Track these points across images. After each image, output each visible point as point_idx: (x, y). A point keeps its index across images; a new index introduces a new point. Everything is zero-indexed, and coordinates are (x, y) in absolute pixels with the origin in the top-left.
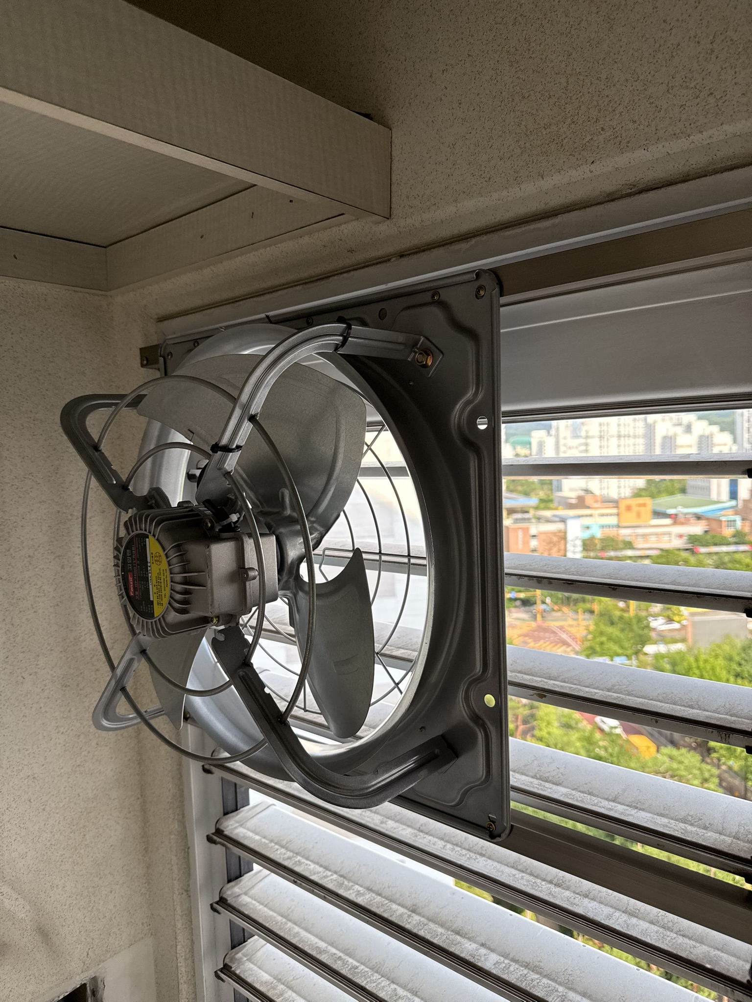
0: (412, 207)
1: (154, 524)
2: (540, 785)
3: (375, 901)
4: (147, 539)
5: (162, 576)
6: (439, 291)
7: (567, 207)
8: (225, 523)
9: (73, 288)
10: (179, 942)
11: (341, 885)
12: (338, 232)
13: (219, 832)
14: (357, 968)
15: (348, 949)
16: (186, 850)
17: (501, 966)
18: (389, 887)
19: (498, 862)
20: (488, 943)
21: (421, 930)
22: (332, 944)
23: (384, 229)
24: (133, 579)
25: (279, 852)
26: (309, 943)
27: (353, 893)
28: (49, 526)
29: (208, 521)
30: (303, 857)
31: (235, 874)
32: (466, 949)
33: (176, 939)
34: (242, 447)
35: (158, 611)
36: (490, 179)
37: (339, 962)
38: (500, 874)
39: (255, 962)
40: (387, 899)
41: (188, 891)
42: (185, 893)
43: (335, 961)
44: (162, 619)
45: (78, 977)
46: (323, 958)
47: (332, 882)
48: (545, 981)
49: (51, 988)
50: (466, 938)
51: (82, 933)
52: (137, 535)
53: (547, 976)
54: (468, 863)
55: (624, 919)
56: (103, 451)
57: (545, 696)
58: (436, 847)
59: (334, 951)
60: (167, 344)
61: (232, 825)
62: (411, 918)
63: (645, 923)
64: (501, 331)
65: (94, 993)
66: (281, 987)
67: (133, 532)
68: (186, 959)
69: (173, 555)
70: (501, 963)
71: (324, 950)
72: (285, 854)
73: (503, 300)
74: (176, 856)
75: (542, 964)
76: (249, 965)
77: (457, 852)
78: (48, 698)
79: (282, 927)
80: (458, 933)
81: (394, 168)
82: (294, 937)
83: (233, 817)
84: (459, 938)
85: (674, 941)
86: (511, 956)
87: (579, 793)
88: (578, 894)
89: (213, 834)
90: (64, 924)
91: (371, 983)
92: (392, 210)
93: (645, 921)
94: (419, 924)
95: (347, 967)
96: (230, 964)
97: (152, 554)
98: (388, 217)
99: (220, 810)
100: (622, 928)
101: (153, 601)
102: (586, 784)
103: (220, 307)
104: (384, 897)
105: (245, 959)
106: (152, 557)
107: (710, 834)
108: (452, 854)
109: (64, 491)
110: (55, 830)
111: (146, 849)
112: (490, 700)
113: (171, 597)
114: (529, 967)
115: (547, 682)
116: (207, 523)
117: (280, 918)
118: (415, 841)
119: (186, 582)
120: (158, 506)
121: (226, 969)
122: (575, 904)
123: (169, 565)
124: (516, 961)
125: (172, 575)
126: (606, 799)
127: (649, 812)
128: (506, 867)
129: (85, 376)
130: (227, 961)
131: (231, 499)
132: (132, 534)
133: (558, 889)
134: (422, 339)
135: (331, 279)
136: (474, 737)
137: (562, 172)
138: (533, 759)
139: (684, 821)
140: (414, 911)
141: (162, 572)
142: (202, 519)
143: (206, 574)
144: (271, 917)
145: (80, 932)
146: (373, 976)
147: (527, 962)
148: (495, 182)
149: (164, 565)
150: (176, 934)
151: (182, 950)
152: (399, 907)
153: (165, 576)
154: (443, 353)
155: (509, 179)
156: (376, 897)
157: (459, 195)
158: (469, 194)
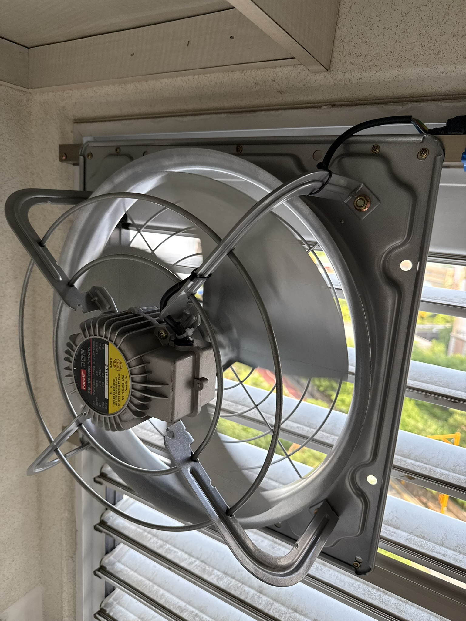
0: (353, 64)
1: (116, 333)
3: (232, 584)
4: (106, 346)
5: (121, 380)
6: (379, 145)
8: (181, 336)
10: (65, 591)
13: (103, 523)
16: (74, 531)
23: (321, 78)
24: (87, 377)
29: (162, 332)
31: (110, 549)
33: (62, 589)
34: (211, 274)
35: (112, 409)
39: (122, 605)
41: (74, 558)
42: (71, 559)
44: (117, 417)
52: (95, 340)
56: (47, 247)
60: (88, 146)
61: (112, 517)
67: (90, 335)
68: (68, 601)
69: (136, 366)
74: (65, 534)
76: (119, 608)
79: (151, 590)
81: (339, 24)
89: (98, 525)
92: (332, 63)
96: (105, 608)
97: (111, 358)
98: (328, 69)
101: (108, 400)
106: (111, 362)
112: (372, 480)
113: (130, 401)
117: (147, 582)
119: (145, 390)
123: (132, 374)
125: (133, 383)
130: (103, 605)
132: (89, 337)
134: (362, 185)
142: (155, 328)
143: (169, 387)
148: (444, 56)
149: (125, 371)
150: (62, 586)
151: (66, 596)
152: (250, 589)
153: (124, 383)
154: (380, 202)
155: (459, 56)
156: (231, 580)
157: (404, 61)
158: (415, 62)
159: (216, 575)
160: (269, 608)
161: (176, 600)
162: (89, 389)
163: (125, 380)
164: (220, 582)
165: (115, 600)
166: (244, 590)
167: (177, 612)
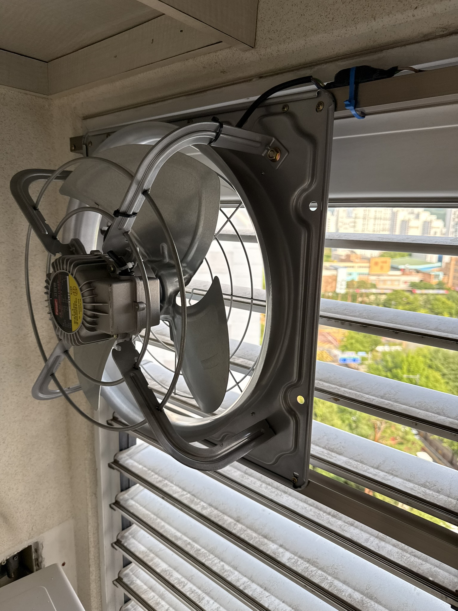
0: (271, 40)
1: (72, 266)
2: (328, 454)
3: (214, 513)
4: (68, 277)
5: (77, 303)
6: (288, 104)
7: (391, 44)
8: (124, 268)
9: (24, 91)
10: (90, 524)
11: (192, 501)
12: (215, 57)
13: (116, 462)
14: (200, 550)
15: (195, 538)
16: (95, 470)
17: (292, 561)
18: (223, 504)
19: (296, 498)
20: (284, 545)
21: (242, 534)
22: (185, 534)
23: (250, 56)
24: (58, 304)
25: (153, 477)
26: (170, 532)
27: (200, 507)
28: (7, 260)
29: (111, 266)
30: (169, 481)
31: (125, 487)
32: (271, 548)
33: (88, 522)
34: (137, 213)
35: (75, 327)
36: (333, 18)
37: (189, 546)
38: (296, 506)
39: (136, 538)
40: (221, 512)
41: (95, 494)
42: (94, 496)
43: (186, 545)
44: (77, 333)
45: (26, 542)
46: (179, 543)
47: (186, 499)
48: (320, 572)
49: (9, 548)
50: (271, 541)
51: (29, 517)
52: (60, 273)
53: (321, 569)
54: (276, 498)
55: (376, 543)
56: (40, 210)
57: (339, 400)
58: (255, 485)
59: (185, 538)
60: (89, 136)
61: (124, 457)
62: (236, 526)
63: (390, 545)
64: (334, 138)
65: (36, 551)
66: (152, 555)
67: (58, 270)
68: (94, 534)
69: (86, 289)
70: (292, 559)
71: (180, 538)
72: (157, 478)
73: (337, 114)
74: (89, 473)
75: (318, 561)
76: (133, 541)
77: (269, 490)
78: (6, 373)
79: (154, 521)
80: (265, 537)
81: (260, 8)
82: (161, 528)
83: (126, 452)
84: (266, 540)
85: (409, 559)
86: (299, 554)
87: (354, 462)
88: (346, 523)
89: (112, 463)
90: (17, 511)
91: (208, 561)
92: (256, 41)
93: (390, 544)
94: (241, 530)
95: (194, 550)
96: (121, 540)
97: (71, 287)
98: (254, 47)
99: (118, 448)
100: (375, 549)
101: (71, 320)
102: (359, 455)
103: (127, 111)
104: (219, 511)
105: (130, 536)
106: (71, 289)
107: (441, 496)
108: (265, 491)
109: (17, 236)
110: (11, 455)
111: (70, 468)
112: (301, 400)
113: (84, 319)
114: (310, 562)
115: (339, 389)
116: (111, 268)
117: (152, 516)
118: (242, 480)
119: (94, 309)
120: (78, 253)
121: (118, 543)
122: (345, 530)
123: (83, 297)
124: (302, 558)
125: (84, 304)
126: (372, 467)
127: (401, 478)
128: (301, 502)
129: (32, 156)
130: (119, 537)
131: (128, 251)
132: (57, 272)
133: (334, 519)
134: (274, 140)
135: (208, 92)
136: (288, 423)
137: (391, 15)
138: (323, 435)
139: (424, 485)
140: (238, 521)
141: (77, 300)
142: (107, 264)
143: (108, 305)
144: (147, 515)
145: (28, 516)
146: (210, 556)
147: (308, 559)
148: (337, 22)
149: (79, 296)
150: (88, 518)
151: (91, 528)
152: (229, 518)
153: (80, 304)
154: (288, 152)
155: (348, 19)
156: (214, 510)
157: (308, 31)
158: (316, 30)
159: (201, 505)
160: (242, 532)
161: (173, 531)
162: (60, 313)
163: (80, 302)
164: (203, 511)
165: (130, 534)
166: (223, 518)
167: (173, 540)
